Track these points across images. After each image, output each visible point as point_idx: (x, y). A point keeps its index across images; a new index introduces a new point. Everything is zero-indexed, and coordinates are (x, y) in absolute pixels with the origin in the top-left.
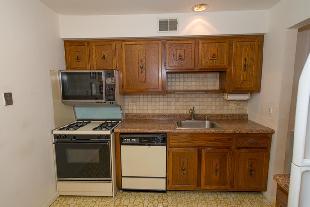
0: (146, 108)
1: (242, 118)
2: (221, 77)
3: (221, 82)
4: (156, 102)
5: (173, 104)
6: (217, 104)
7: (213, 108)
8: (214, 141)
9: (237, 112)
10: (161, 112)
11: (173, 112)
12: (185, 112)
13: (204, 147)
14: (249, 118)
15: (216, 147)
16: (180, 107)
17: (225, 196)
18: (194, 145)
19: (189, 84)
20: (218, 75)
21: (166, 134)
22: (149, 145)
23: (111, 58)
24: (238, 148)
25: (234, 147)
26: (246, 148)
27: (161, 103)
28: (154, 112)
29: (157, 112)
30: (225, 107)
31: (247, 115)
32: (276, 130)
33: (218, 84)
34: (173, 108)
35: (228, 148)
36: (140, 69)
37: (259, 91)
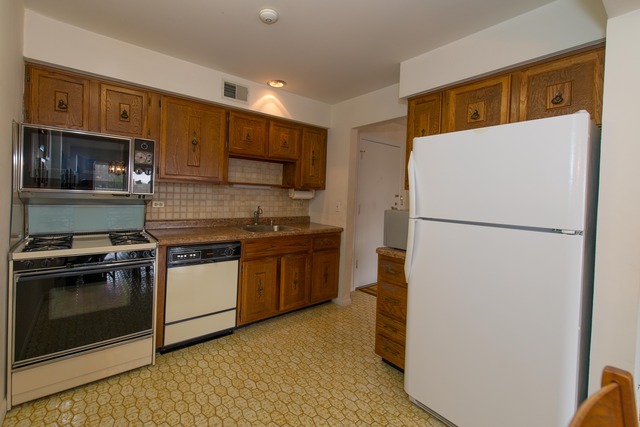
0: (183, 209)
1: (305, 221)
2: (284, 170)
3: (285, 176)
4: (200, 200)
5: (226, 203)
6: (281, 204)
7: (276, 209)
8: (294, 245)
9: (301, 215)
10: (209, 217)
11: (226, 216)
12: (243, 215)
13: (283, 255)
14: (311, 221)
15: (296, 254)
16: (236, 209)
17: (302, 314)
18: (273, 253)
19: (248, 176)
20: (281, 166)
21: (238, 242)
22: (215, 261)
23: (139, 118)
24: (315, 251)
25: (311, 251)
26: (321, 250)
27: (209, 203)
28: (196, 217)
29: (202, 216)
30: (289, 208)
31: (309, 217)
32: (345, 228)
33: (281, 178)
34: (226, 209)
35: (306, 252)
36: (192, 146)
37: (324, 189)
